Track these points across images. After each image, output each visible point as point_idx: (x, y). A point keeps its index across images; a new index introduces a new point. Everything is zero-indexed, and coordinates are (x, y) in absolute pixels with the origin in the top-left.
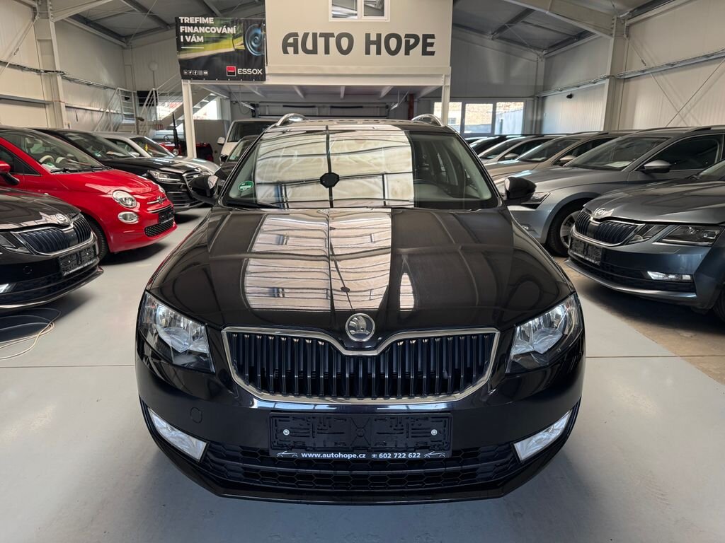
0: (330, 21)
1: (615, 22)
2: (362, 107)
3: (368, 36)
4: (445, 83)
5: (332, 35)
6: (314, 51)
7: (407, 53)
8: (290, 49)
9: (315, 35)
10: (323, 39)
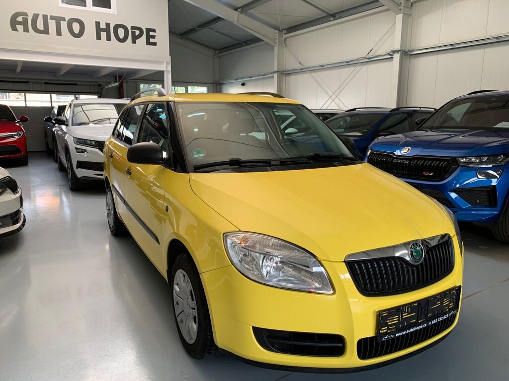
0: (60, 6)
1: (277, 35)
2: (76, 84)
3: (98, 24)
4: (166, 69)
5: (64, 19)
6: (46, 31)
7: (134, 42)
8: (20, 28)
9: (45, 18)
10: (54, 21)
